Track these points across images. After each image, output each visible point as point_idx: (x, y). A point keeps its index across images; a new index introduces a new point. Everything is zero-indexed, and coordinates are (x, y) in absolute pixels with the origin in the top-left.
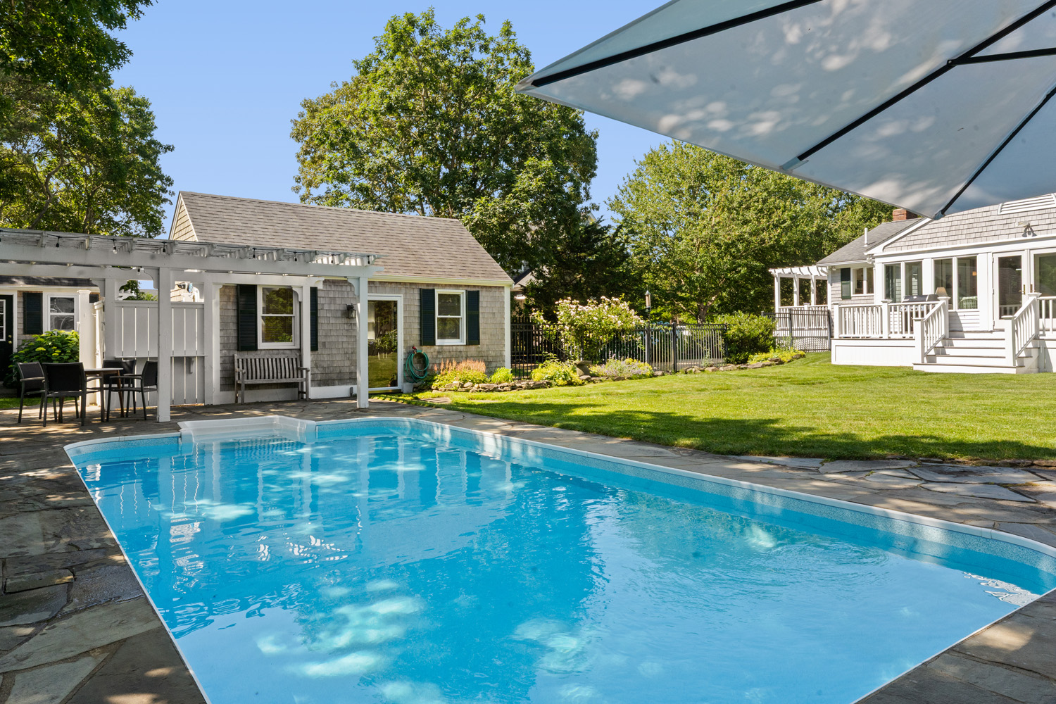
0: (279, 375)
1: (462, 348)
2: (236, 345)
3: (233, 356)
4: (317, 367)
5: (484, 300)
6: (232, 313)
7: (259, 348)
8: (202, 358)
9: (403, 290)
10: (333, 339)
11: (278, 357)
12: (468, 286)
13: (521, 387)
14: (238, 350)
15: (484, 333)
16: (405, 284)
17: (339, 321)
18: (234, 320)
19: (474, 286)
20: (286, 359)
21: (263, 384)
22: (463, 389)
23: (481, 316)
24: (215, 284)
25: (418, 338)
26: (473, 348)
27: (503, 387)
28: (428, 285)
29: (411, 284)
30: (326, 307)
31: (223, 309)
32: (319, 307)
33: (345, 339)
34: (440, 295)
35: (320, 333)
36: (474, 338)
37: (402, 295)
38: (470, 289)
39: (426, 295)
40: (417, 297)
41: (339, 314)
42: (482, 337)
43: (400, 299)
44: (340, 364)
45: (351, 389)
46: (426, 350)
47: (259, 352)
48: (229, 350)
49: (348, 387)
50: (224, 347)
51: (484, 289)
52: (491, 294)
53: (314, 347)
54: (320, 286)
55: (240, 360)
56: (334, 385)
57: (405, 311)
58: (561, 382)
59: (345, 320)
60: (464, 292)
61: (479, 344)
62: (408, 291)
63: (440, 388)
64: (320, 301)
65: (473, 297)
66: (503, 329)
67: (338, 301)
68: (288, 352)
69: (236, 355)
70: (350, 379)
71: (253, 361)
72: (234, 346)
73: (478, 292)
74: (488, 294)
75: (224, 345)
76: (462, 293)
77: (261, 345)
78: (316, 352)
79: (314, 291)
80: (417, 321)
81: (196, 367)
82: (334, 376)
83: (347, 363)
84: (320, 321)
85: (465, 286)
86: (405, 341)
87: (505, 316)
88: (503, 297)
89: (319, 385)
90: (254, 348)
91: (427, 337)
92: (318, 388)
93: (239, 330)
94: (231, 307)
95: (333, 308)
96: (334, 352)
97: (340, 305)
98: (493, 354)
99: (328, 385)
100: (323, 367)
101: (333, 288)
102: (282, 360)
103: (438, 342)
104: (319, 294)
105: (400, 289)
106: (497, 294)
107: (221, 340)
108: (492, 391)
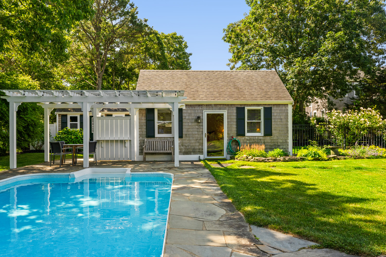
0: (164, 149)
1: (261, 138)
2: (146, 135)
3: (144, 140)
4: (183, 146)
5: (275, 112)
6: (144, 121)
7: (155, 136)
8: (130, 141)
9: (227, 108)
10: (190, 133)
11: (164, 141)
12: (265, 105)
13: (280, 160)
14: (147, 137)
15: (275, 130)
16: (228, 105)
17: (194, 124)
18: (145, 124)
19: (269, 105)
20: (167, 142)
21: (157, 153)
22: (247, 160)
23: (273, 120)
24: (136, 108)
25: (235, 132)
26: (268, 138)
27: (269, 160)
28: (241, 105)
29: (231, 105)
30: (187, 118)
31: (140, 119)
32: (184, 118)
33: (196, 133)
34: (248, 110)
35: (184, 130)
36: (268, 132)
37: (226, 111)
38: (266, 106)
39: (240, 110)
40: (235, 111)
41: (193, 121)
42: (273, 132)
43: (225, 113)
44: (194, 144)
45: (200, 156)
46: (239, 139)
47: (156, 138)
48: (143, 137)
49: (198, 156)
50: (141, 136)
51: (275, 106)
52: (280, 108)
53: (181, 136)
54: (184, 108)
55: (147, 142)
56: (191, 154)
57: (228, 119)
58: (310, 158)
59: (196, 124)
60: (263, 108)
61: (272, 135)
62: (230, 109)
63: (238, 158)
64: (184, 115)
65: (268, 110)
66: (287, 128)
67: (193, 115)
68: (169, 138)
69: (145, 140)
70: (199, 152)
71: (153, 142)
72: (145, 136)
73: (271, 108)
74: (277, 108)
75: (140, 135)
76: (261, 108)
77: (157, 135)
78: (182, 139)
79: (180, 110)
80: (235, 123)
81: (128, 145)
82: (191, 150)
83: (197, 144)
84: (184, 124)
85: (263, 105)
86: (228, 134)
87: (289, 121)
88: (288, 110)
89: (184, 154)
90: (153, 136)
91: (241, 132)
92: (183, 156)
93: (147, 129)
94: (144, 118)
95: (190, 118)
96: (191, 139)
97: (194, 116)
98: (281, 141)
99: (188, 154)
100: (186, 146)
101: (190, 108)
102: (166, 142)
103: (247, 134)
104: (184, 112)
105: (226, 107)
106: (284, 108)
107: (139, 133)
108: (261, 162)
